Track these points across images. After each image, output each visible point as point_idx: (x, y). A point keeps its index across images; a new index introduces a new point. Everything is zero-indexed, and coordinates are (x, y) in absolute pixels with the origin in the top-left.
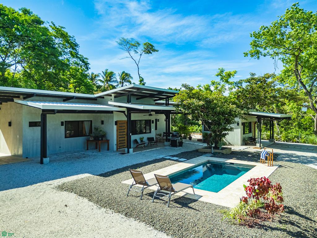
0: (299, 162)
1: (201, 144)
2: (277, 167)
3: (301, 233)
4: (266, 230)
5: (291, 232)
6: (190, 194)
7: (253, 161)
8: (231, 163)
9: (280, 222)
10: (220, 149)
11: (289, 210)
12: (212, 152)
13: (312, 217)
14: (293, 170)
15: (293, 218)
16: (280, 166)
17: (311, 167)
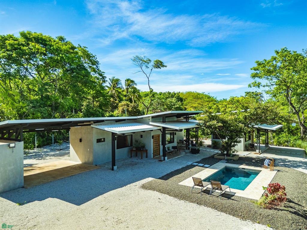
0: (291, 166)
1: (212, 150)
2: (276, 171)
3: (296, 212)
4: (278, 210)
5: (291, 212)
6: (228, 192)
7: (259, 167)
8: (243, 168)
9: (285, 207)
10: (231, 156)
11: (289, 200)
12: (226, 159)
13: (301, 204)
14: (288, 174)
15: (292, 204)
16: (278, 171)
17: (300, 171)
